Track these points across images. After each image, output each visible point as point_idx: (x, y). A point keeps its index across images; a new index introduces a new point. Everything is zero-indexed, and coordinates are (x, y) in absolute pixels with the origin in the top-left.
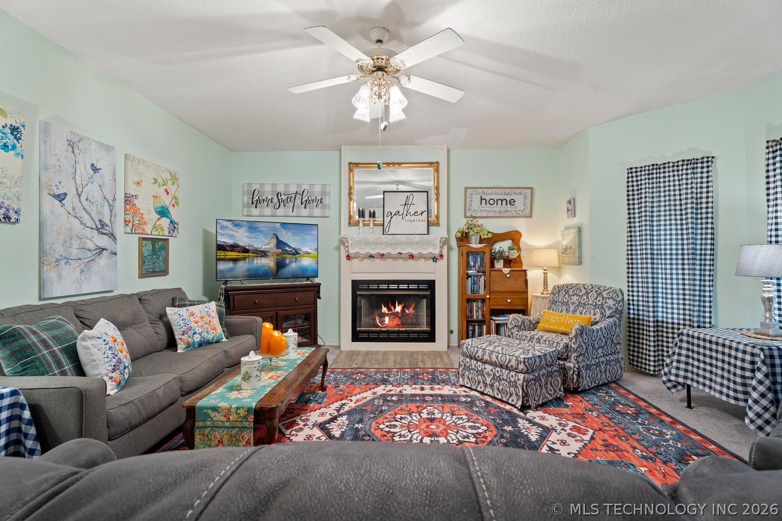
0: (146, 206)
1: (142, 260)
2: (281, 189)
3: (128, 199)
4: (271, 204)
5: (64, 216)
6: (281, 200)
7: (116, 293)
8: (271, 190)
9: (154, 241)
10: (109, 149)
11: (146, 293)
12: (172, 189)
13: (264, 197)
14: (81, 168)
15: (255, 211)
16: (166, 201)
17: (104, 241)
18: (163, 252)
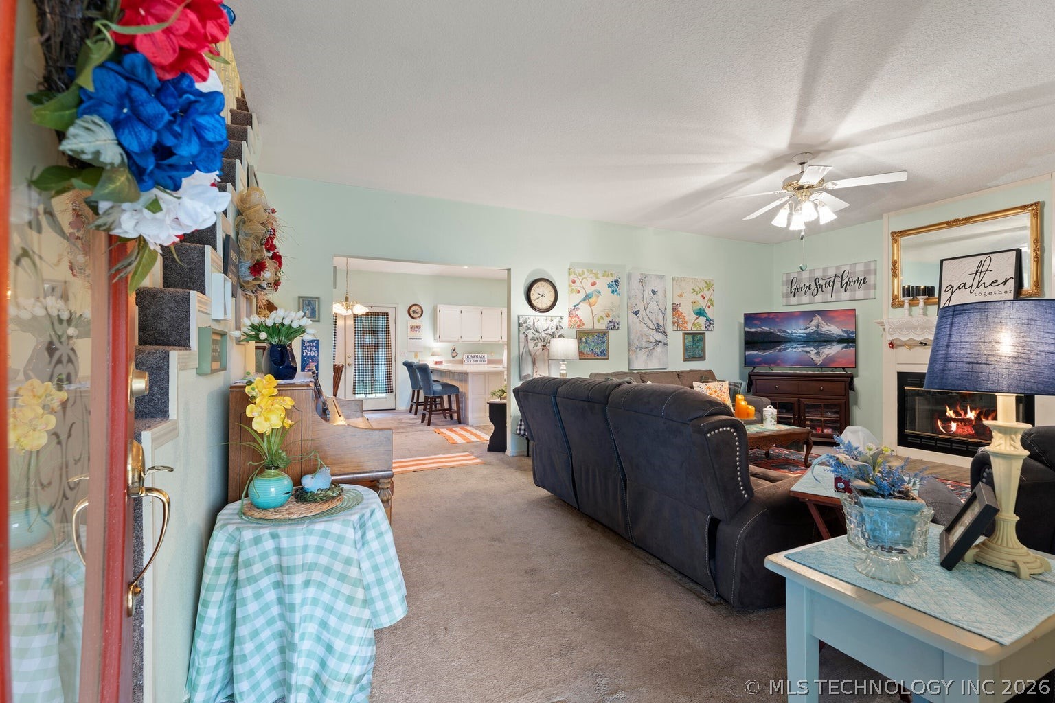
0: (687, 311)
1: (685, 349)
2: (818, 274)
3: (675, 307)
4: (808, 291)
5: (638, 324)
6: (819, 286)
7: (668, 370)
8: (808, 276)
9: (694, 335)
10: (661, 277)
11: (682, 372)
12: (707, 294)
13: (802, 285)
14: (646, 294)
15: (793, 300)
16: (703, 304)
17: (659, 337)
18: (701, 343)
